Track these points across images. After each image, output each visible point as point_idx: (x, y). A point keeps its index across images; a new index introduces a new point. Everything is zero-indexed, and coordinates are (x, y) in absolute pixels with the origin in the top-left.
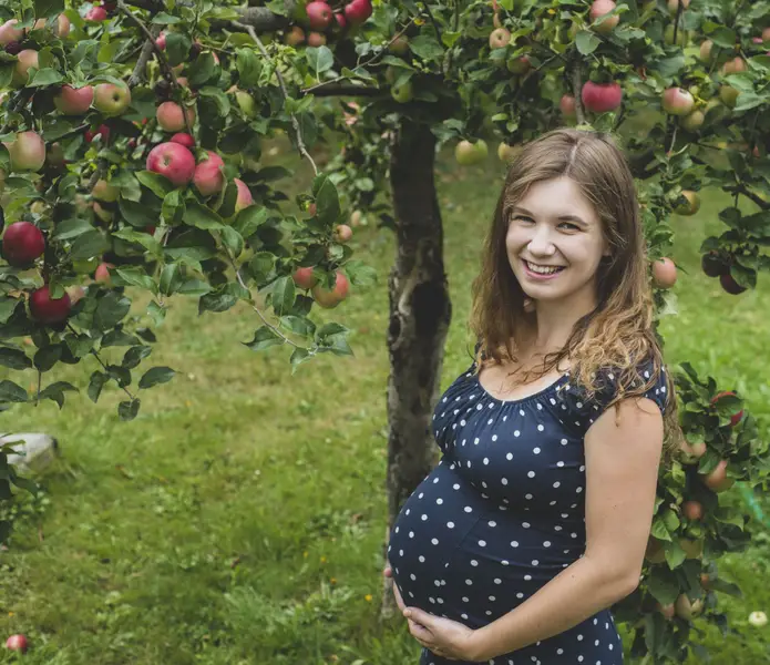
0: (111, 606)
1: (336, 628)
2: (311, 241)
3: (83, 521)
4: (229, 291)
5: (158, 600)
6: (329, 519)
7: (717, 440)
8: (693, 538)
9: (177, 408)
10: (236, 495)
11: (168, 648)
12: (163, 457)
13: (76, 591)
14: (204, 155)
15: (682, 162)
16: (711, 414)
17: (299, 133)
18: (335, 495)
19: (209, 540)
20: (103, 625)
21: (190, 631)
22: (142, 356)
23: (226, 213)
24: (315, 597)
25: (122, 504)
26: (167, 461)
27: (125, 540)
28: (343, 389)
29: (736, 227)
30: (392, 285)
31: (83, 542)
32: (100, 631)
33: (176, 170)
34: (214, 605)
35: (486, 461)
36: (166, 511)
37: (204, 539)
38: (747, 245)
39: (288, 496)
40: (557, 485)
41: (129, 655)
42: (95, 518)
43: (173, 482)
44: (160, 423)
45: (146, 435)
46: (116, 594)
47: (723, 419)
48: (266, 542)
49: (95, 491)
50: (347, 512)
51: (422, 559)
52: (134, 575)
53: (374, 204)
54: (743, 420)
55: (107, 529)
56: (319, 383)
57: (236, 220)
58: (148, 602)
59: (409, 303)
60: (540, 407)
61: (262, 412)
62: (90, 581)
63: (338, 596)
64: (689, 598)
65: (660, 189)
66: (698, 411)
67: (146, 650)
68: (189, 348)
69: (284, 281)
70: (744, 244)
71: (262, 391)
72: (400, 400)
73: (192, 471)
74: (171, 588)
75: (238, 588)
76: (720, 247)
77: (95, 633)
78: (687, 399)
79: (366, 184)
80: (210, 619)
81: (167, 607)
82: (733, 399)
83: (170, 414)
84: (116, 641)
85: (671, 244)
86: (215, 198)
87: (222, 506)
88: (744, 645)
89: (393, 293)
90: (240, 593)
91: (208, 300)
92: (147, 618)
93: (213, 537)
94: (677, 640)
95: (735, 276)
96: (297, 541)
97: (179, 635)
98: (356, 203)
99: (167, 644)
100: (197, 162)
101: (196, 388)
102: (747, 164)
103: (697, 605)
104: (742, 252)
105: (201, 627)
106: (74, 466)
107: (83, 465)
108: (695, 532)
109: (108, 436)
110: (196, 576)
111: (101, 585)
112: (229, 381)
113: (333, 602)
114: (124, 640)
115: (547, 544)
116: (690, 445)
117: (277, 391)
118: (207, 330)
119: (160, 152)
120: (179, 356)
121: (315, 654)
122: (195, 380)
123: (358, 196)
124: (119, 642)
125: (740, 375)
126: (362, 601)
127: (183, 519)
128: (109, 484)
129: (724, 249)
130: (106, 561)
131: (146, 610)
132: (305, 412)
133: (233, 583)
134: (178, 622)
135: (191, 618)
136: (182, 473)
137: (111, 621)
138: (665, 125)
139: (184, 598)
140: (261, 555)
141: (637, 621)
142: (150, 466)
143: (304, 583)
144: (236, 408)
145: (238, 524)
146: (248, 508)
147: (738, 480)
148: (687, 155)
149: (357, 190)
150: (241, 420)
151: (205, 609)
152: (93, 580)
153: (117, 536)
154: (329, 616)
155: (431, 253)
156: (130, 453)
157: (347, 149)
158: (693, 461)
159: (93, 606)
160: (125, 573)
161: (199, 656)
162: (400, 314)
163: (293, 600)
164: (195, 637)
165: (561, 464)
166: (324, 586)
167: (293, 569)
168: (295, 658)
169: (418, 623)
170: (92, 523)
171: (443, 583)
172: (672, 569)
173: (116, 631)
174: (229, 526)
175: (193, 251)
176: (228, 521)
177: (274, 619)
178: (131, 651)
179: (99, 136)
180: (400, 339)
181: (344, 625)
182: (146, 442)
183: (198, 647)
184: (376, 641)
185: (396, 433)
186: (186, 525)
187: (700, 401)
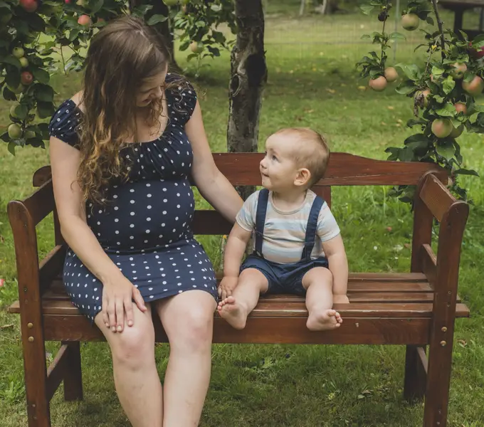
30: (233, 58)
59: (244, 67)
79: (201, 24)
89: (234, 63)
155: (258, 36)
162: (239, 74)
180: (238, 90)
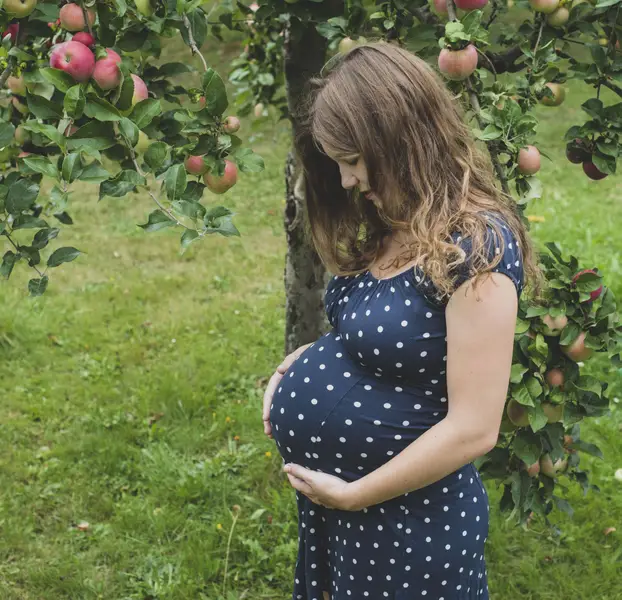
0: (41, 459)
1: (241, 480)
2: (202, 131)
3: (17, 384)
4: (126, 177)
5: (83, 454)
6: (236, 382)
7: (578, 314)
8: (555, 404)
9: (103, 283)
10: (154, 361)
11: (91, 497)
12: (90, 327)
13: (10, 446)
14: (103, 52)
15: (547, 56)
16: (572, 291)
17: (190, 32)
18: (242, 362)
19: (130, 401)
20: (35, 477)
21: (111, 482)
22: (50, 237)
23: (123, 106)
24: (222, 453)
25: (52, 368)
26: (93, 331)
27: (54, 401)
28: (252, 265)
29: (597, 117)
30: (288, 171)
31: (19, 403)
32: (31, 482)
33: (76, 66)
34: (132, 459)
35: (360, 334)
36: (90, 375)
37: (125, 400)
38: (608, 134)
39: (200, 362)
40: (424, 354)
41: (56, 503)
42: (28, 382)
43: (98, 349)
44: (87, 297)
45: (74, 308)
46: (45, 449)
47: (583, 295)
48: (180, 403)
49: (28, 357)
50: (253, 377)
51: (301, 417)
52: (62, 432)
53: (275, 97)
54: (602, 295)
55: (39, 392)
56: (231, 261)
57: (133, 113)
58: (74, 456)
60: (407, 284)
61: (178, 286)
62: (23, 437)
63: (243, 452)
64: (551, 457)
65: (526, 82)
66: (560, 288)
67: (72, 499)
68: (114, 228)
69: (177, 168)
70: (606, 133)
71: (179, 267)
72: (297, 276)
73: (116, 340)
74: (95, 444)
75: (154, 444)
76: (582, 136)
77: (27, 483)
78: (550, 276)
79: (267, 79)
80: (129, 472)
81: (91, 461)
82: (592, 276)
83: (96, 289)
84: (45, 491)
85: (535, 133)
86: (113, 92)
87: (141, 370)
88: (609, 499)
89: (289, 179)
90: (156, 448)
91: (107, 185)
92: (73, 470)
93: (133, 398)
94: (542, 495)
95: (596, 162)
96: (207, 402)
97: (101, 486)
98: (258, 96)
99: (91, 494)
100: (97, 59)
101: (121, 264)
102: (608, 59)
103: (560, 464)
104: (604, 141)
105: (121, 479)
106: (11, 335)
107: (17, 334)
108: (557, 398)
109: (41, 308)
110: (117, 433)
111: (33, 441)
112: (150, 258)
113: (239, 457)
114: (53, 490)
115: (417, 407)
116: (553, 319)
117: (192, 267)
118: (131, 213)
119: (62, 50)
120: (106, 237)
121: (221, 504)
122: (120, 257)
123: (260, 90)
124: (48, 492)
125: (615, 252)
126: (263, 457)
127: (106, 383)
128: (41, 351)
129: (586, 137)
130: (38, 420)
131: (72, 463)
132: (217, 286)
133: (150, 439)
134: (100, 474)
135: (112, 471)
136: (106, 341)
137: (41, 472)
138: (533, 21)
139: (107, 452)
140: (175, 415)
141: (506, 478)
142: (78, 335)
143: (213, 439)
144: (156, 283)
145: (155, 387)
146: (164, 372)
147: (597, 351)
148: (552, 49)
149: (259, 84)
150: (160, 293)
151: (124, 463)
152: (26, 436)
153: (47, 397)
154: (235, 470)
156: (60, 323)
157: (251, 47)
158: (555, 334)
159: (26, 460)
160: (54, 431)
161: (118, 505)
162: (295, 199)
163: (204, 456)
164: (116, 487)
165: (426, 335)
166: (231, 443)
167: (204, 428)
168: (204, 507)
169: (297, 477)
170: (25, 386)
171: (319, 439)
172: (535, 431)
173: (46, 481)
174: (147, 388)
175: (93, 141)
176: (146, 384)
177: (186, 473)
178: (58, 500)
179: (9, 35)
180: (296, 221)
181: (249, 478)
182: (75, 313)
183: (118, 496)
184: (275, 492)
185: (293, 306)
186: (108, 388)
187: (562, 278)
